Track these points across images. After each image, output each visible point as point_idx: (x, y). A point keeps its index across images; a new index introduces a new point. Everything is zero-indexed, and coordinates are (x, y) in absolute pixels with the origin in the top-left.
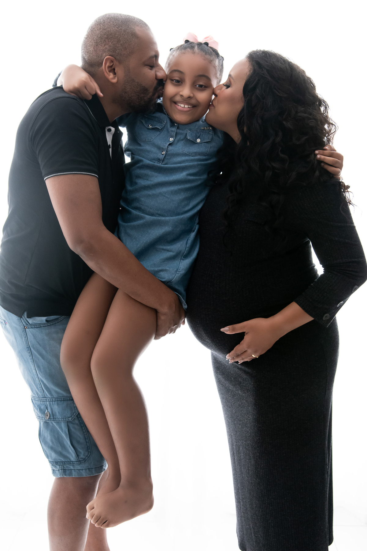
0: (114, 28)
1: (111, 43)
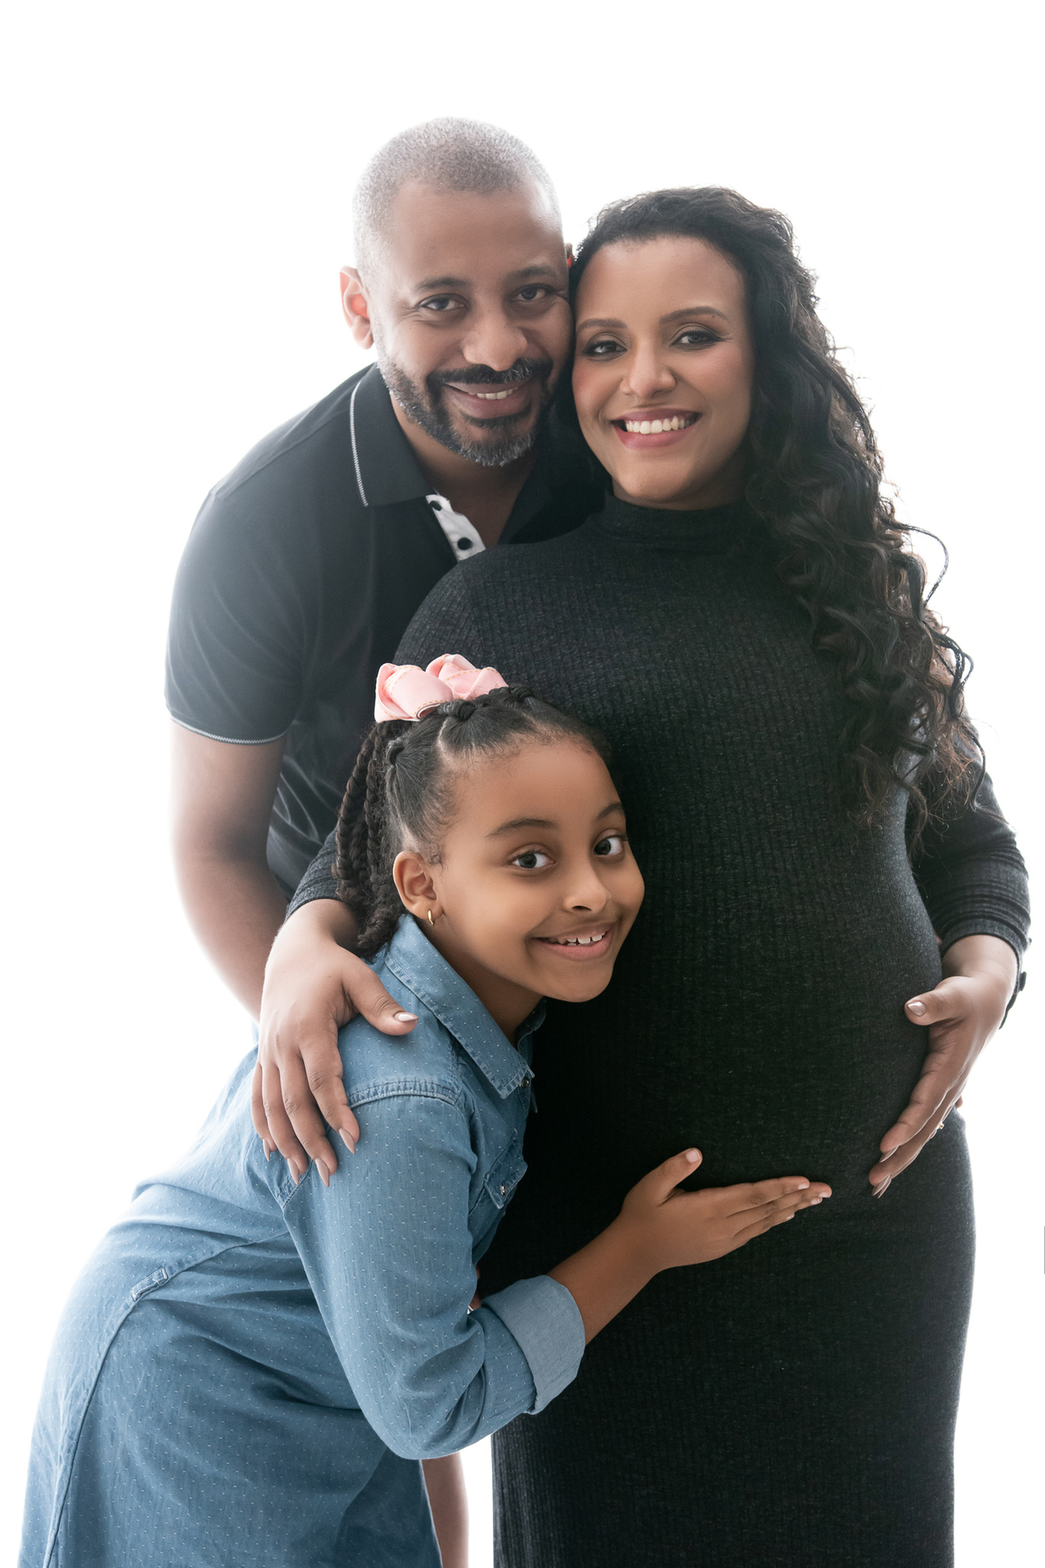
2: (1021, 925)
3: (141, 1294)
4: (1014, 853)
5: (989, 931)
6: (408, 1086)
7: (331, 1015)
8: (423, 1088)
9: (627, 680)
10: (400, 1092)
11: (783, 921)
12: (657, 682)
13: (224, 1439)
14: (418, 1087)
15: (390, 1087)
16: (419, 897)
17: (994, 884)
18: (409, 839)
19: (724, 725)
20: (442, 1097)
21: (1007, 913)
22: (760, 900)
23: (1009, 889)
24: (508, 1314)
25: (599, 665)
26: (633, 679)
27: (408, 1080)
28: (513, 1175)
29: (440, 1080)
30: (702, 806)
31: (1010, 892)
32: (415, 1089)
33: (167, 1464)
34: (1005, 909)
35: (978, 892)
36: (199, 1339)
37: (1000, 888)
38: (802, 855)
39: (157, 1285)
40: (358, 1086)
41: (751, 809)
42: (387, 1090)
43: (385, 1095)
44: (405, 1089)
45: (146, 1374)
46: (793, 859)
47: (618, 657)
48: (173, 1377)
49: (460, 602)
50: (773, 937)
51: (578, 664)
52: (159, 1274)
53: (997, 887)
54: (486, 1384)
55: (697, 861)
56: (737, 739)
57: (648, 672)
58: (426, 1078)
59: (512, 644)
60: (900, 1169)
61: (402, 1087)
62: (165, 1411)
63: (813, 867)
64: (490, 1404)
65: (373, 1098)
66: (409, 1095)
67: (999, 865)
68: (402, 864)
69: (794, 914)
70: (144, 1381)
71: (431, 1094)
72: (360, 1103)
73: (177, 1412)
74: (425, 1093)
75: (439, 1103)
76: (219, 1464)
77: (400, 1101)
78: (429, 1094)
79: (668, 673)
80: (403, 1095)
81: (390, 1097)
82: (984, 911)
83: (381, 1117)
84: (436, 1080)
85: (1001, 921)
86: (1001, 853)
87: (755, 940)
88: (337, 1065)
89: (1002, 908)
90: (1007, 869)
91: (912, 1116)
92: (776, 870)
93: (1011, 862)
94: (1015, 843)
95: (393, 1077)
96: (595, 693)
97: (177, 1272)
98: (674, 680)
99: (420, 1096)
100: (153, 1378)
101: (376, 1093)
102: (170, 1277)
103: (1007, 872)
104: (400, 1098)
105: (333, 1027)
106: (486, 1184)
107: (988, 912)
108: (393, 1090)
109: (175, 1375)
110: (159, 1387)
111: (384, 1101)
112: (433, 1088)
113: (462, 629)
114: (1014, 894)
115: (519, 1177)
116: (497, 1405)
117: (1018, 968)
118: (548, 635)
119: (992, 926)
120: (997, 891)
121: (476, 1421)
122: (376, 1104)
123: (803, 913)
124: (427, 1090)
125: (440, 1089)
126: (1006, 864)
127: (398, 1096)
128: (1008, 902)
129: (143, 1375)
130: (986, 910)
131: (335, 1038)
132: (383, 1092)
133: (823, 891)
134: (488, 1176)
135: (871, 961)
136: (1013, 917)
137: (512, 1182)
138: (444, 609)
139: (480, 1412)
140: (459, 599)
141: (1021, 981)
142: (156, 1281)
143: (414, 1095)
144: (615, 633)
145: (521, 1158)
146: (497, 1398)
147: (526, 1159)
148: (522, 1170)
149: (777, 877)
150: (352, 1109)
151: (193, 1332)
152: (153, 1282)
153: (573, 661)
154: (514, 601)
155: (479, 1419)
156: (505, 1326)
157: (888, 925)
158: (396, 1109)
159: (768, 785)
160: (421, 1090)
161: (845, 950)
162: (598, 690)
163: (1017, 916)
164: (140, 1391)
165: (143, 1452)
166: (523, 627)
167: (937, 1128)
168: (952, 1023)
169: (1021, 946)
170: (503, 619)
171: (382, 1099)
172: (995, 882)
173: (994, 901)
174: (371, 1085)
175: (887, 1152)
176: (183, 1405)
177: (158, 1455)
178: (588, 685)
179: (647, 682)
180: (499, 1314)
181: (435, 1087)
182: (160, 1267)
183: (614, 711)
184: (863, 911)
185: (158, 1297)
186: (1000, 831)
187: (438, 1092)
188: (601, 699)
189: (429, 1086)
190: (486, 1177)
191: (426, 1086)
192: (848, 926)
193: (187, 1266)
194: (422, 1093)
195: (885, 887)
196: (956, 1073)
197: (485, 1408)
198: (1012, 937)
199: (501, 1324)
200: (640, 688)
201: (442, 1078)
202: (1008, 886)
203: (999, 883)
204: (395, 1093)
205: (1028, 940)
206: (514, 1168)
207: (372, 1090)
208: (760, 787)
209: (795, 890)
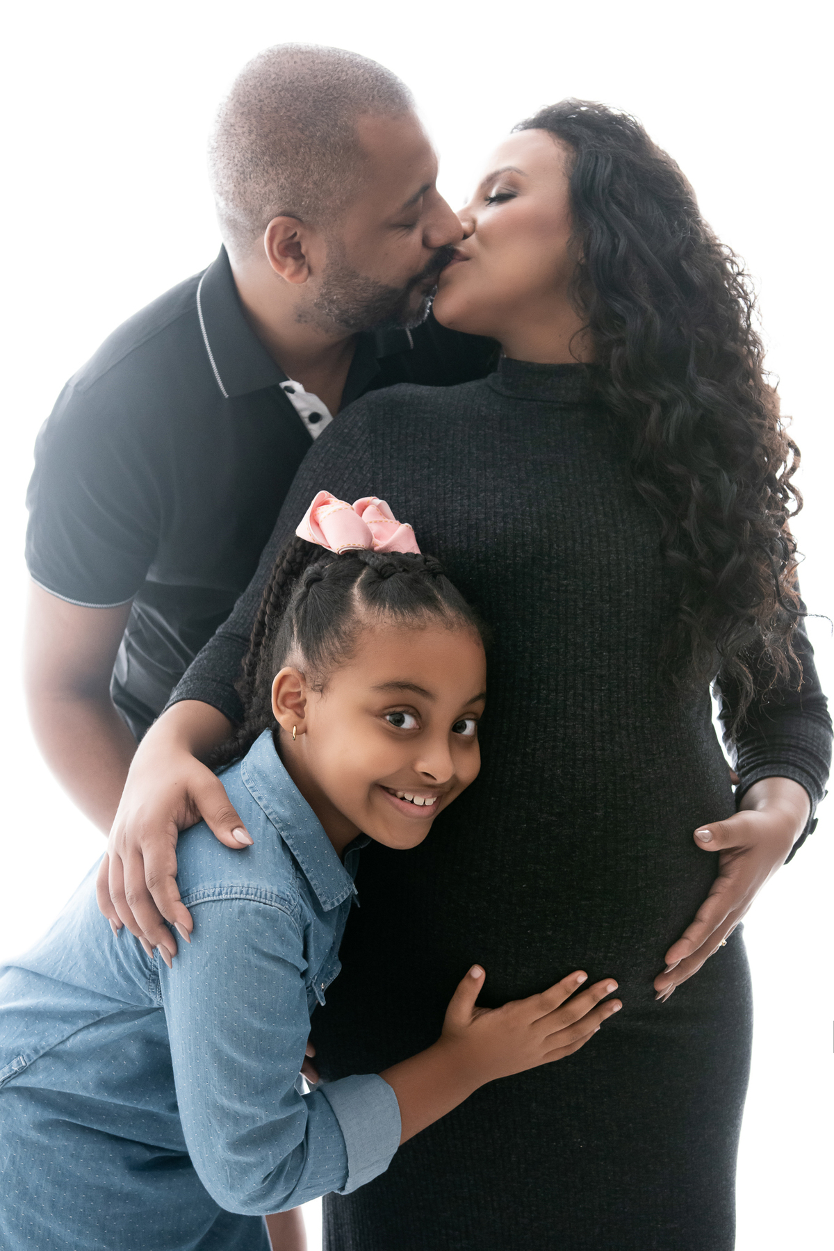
0: (291, 133)
1: (285, 179)
2: (819, 776)
3: (3, 1081)
4: (823, 714)
5: (791, 776)
6: (250, 892)
7: (171, 818)
8: (263, 896)
9: (485, 520)
10: (242, 896)
11: (584, 755)
12: (511, 526)
13: (84, 1211)
14: (258, 894)
15: (234, 889)
16: (289, 711)
17: (801, 737)
18: (296, 656)
19: (562, 574)
20: (279, 906)
21: (809, 764)
22: (565, 734)
23: (815, 743)
24: (336, 1101)
25: (466, 502)
26: (490, 519)
27: (251, 886)
28: (331, 973)
29: (279, 891)
30: (529, 644)
31: (814, 746)
32: (256, 895)
33: (32, 1233)
34: (808, 760)
35: (786, 741)
36: (57, 1121)
37: (806, 741)
38: (610, 698)
39: (16, 1072)
40: (200, 887)
41: (572, 652)
42: (231, 892)
43: (228, 897)
44: (247, 894)
45: (12, 1154)
46: (601, 700)
47: (483, 497)
48: (37, 1155)
49: (360, 427)
50: (573, 769)
51: (449, 498)
52: (18, 1062)
53: (803, 740)
54: (306, 1159)
55: (516, 693)
56: (571, 588)
57: (505, 516)
58: (268, 887)
59: (398, 469)
60: (682, 979)
61: (244, 892)
62: (30, 1185)
63: (618, 710)
64: (305, 1178)
65: (218, 898)
66: (250, 900)
67: (809, 721)
68: (284, 678)
69: (594, 750)
70: (10, 1161)
71: (270, 903)
72: (198, 901)
73: (41, 1186)
74: (264, 901)
75: (275, 911)
76: (80, 1233)
77: (241, 903)
78: (267, 902)
79: (523, 520)
80: (245, 899)
81: (233, 899)
82: (789, 759)
83: (222, 916)
84: (275, 890)
85: (803, 769)
86: (811, 712)
87: (557, 769)
88: (172, 866)
89: (805, 759)
90: (815, 726)
91: (695, 934)
92: (584, 708)
93: (820, 720)
94: (826, 706)
95: (239, 881)
96: (456, 526)
97: (35, 1058)
98: (526, 527)
99: (260, 902)
100: (18, 1157)
101: (220, 894)
102: (28, 1064)
103: (814, 729)
104: (242, 901)
105: (173, 829)
106: (313, 984)
107: (792, 760)
108: (236, 893)
109: (39, 1154)
110: (24, 1165)
111: (227, 902)
112: (271, 897)
113: (358, 451)
114: (818, 749)
115: (336, 975)
116: (312, 1179)
117: (811, 811)
118: (429, 467)
119: (794, 772)
120: (803, 743)
121: (291, 1190)
122: (219, 903)
123: (603, 749)
124: (266, 899)
125: (278, 899)
126: (814, 721)
127: (240, 899)
128: (811, 754)
129: (9, 1155)
130: (791, 758)
131: (173, 840)
132: (227, 893)
133: (624, 732)
134: (316, 977)
135: (662, 798)
136: (814, 768)
137: (329, 979)
138: (346, 431)
139: (296, 1183)
140: (360, 424)
141: (812, 825)
142: (15, 1069)
143: (254, 901)
144: (486, 476)
145: (337, 958)
146: (312, 1173)
147: (340, 959)
148: (338, 969)
149: (583, 716)
150: (188, 908)
151: (51, 1115)
152: (13, 1070)
153: (445, 494)
154: (407, 433)
155: (294, 1189)
156: (333, 1111)
157: (684, 767)
158: (236, 910)
159: (591, 632)
160: (261, 897)
161: (637, 786)
162: (460, 524)
163: (817, 768)
164: (7, 1169)
165: (10, 1222)
166: (410, 456)
167: (720, 944)
168: (740, 851)
169: (816, 794)
170: (394, 447)
171: (226, 900)
172: (803, 735)
173: (799, 751)
174: (218, 885)
175: (671, 965)
176: (47, 1180)
177: (24, 1225)
178: (452, 518)
179: (502, 524)
180: (330, 1099)
181: (274, 896)
182: (18, 1055)
183: (468, 546)
184: (660, 753)
185: (18, 1084)
186: (815, 694)
187: (275, 902)
188: (460, 533)
189: (268, 895)
190: (314, 978)
191: (266, 895)
192: (643, 765)
193: (42, 1052)
194: (262, 900)
195: (685, 733)
196: (741, 898)
197: (301, 1181)
198: (810, 784)
199: (329, 1108)
200: (495, 529)
201: (282, 889)
202: (813, 740)
203: (807, 737)
204: (238, 896)
205: (823, 791)
206: (332, 968)
207: (218, 890)
208: (584, 633)
209: (598, 728)
